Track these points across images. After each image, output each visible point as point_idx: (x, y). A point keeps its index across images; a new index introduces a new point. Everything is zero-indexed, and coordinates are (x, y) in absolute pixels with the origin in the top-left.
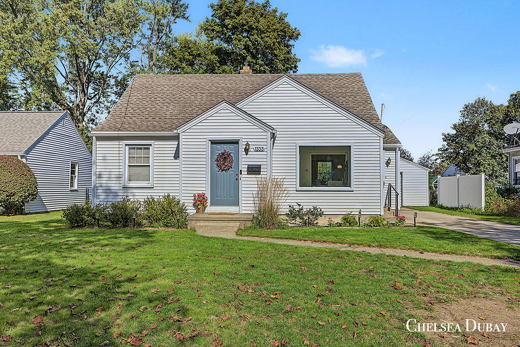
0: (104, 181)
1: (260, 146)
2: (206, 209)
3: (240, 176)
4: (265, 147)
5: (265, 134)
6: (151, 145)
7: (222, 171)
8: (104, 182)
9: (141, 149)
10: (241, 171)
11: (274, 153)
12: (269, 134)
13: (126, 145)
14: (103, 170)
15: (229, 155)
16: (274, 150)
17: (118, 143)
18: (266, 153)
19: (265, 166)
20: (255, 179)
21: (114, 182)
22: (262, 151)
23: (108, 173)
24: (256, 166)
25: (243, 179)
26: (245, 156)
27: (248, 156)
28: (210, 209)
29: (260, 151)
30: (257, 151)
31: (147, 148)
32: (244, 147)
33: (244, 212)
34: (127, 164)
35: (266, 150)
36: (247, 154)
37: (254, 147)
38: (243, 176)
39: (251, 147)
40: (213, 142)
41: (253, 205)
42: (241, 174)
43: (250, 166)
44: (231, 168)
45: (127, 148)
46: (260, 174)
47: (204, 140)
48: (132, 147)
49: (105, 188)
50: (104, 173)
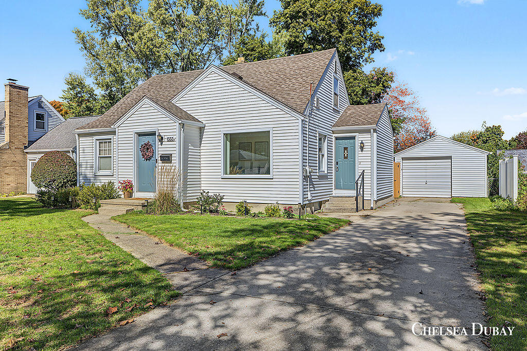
1: (171, 136)
4: (174, 137)
6: (111, 139)
8: (83, 171)
9: (106, 142)
10: (156, 160)
12: (178, 125)
13: (97, 140)
14: (83, 161)
15: (150, 146)
17: (91, 139)
18: (175, 143)
19: (175, 155)
21: (89, 171)
22: (173, 141)
23: (85, 161)
24: (169, 155)
25: (159, 168)
26: (160, 146)
27: (162, 146)
28: (137, 195)
29: (171, 141)
30: (169, 141)
34: (98, 155)
35: (175, 140)
37: (167, 137)
38: (159, 164)
40: (140, 135)
42: (156, 163)
43: (163, 155)
45: (98, 142)
47: (132, 133)
48: (101, 142)
49: (83, 176)
50: (83, 164)
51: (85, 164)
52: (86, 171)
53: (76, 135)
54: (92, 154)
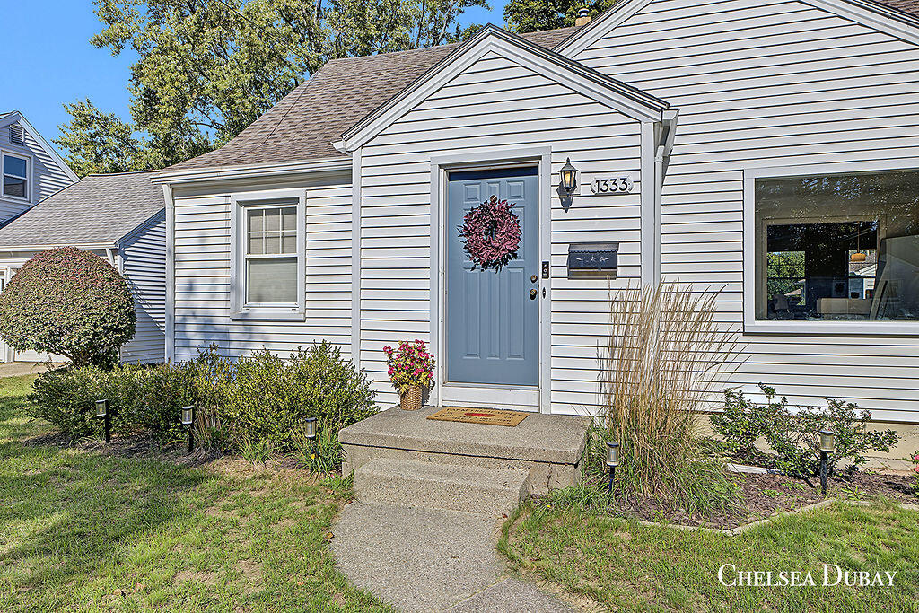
0: (199, 301)
1: (613, 176)
2: (433, 394)
3: (542, 282)
4: (632, 177)
5: (636, 128)
6: (296, 200)
7: (485, 265)
8: (200, 304)
9: (276, 212)
10: (546, 265)
11: (665, 200)
12: (648, 130)
13: (241, 203)
14: (198, 273)
15: (505, 212)
16: (665, 190)
17: (222, 200)
18: (636, 200)
19: (636, 248)
20: (604, 295)
21: (220, 304)
22: (624, 193)
23: (208, 273)
24: (602, 248)
25: (554, 295)
26: (562, 214)
27: (571, 214)
28: (443, 394)
29: (614, 193)
30: (604, 194)
31: (288, 208)
32: (557, 180)
33: (555, 410)
34: (243, 254)
35: (636, 188)
36: (566, 205)
37: (592, 179)
38: (554, 283)
39: (581, 179)
41: (595, 387)
42: (546, 276)
43: (580, 248)
44: (515, 256)
45: (244, 211)
46: (614, 276)
47: (427, 167)
48: (255, 210)
49: (200, 320)
50: (199, 281)
51: (208, 281)
52: (212, 304)
53: (166, 190)
54: (223, 248)
